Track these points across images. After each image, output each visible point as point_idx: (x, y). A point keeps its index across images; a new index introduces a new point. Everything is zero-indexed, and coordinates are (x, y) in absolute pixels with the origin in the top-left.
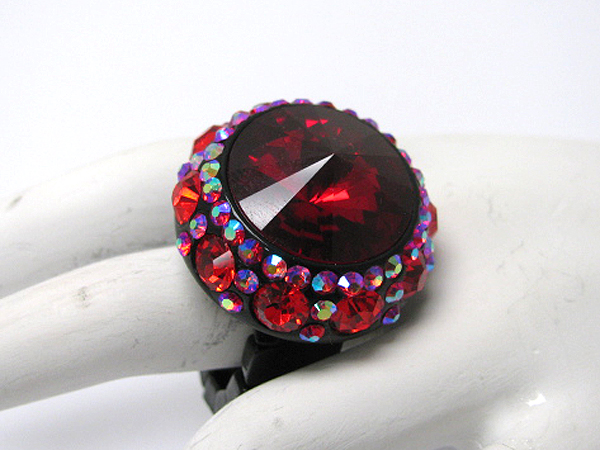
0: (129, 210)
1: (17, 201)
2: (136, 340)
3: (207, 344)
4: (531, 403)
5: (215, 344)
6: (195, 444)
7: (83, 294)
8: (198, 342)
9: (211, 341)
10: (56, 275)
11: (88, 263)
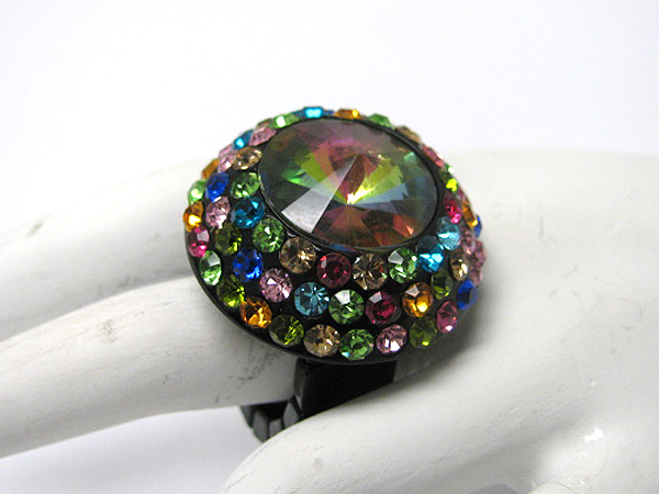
0: (157, 236)
1: (37, 227)
2: (166, 376)
3: (242, 379)
4: (587, 438)
5: (250, 378)
6: (229, 487)
7: (108, 327)
8: (231, 377)
9: (246, 376)
10: (79, 306)
11: (114, 293)
